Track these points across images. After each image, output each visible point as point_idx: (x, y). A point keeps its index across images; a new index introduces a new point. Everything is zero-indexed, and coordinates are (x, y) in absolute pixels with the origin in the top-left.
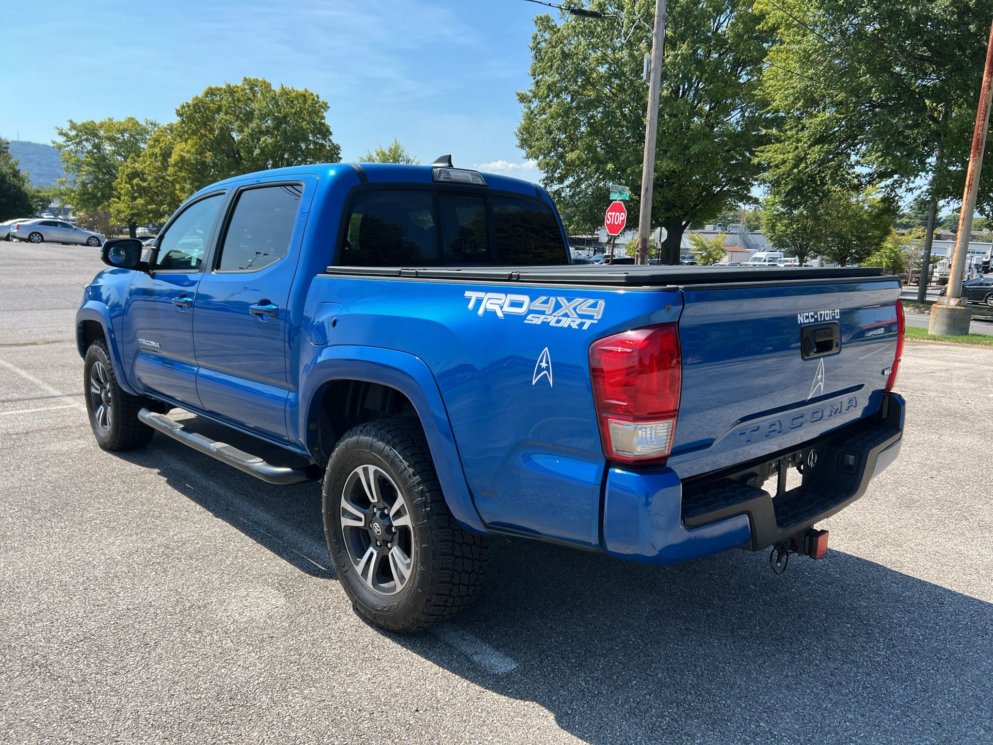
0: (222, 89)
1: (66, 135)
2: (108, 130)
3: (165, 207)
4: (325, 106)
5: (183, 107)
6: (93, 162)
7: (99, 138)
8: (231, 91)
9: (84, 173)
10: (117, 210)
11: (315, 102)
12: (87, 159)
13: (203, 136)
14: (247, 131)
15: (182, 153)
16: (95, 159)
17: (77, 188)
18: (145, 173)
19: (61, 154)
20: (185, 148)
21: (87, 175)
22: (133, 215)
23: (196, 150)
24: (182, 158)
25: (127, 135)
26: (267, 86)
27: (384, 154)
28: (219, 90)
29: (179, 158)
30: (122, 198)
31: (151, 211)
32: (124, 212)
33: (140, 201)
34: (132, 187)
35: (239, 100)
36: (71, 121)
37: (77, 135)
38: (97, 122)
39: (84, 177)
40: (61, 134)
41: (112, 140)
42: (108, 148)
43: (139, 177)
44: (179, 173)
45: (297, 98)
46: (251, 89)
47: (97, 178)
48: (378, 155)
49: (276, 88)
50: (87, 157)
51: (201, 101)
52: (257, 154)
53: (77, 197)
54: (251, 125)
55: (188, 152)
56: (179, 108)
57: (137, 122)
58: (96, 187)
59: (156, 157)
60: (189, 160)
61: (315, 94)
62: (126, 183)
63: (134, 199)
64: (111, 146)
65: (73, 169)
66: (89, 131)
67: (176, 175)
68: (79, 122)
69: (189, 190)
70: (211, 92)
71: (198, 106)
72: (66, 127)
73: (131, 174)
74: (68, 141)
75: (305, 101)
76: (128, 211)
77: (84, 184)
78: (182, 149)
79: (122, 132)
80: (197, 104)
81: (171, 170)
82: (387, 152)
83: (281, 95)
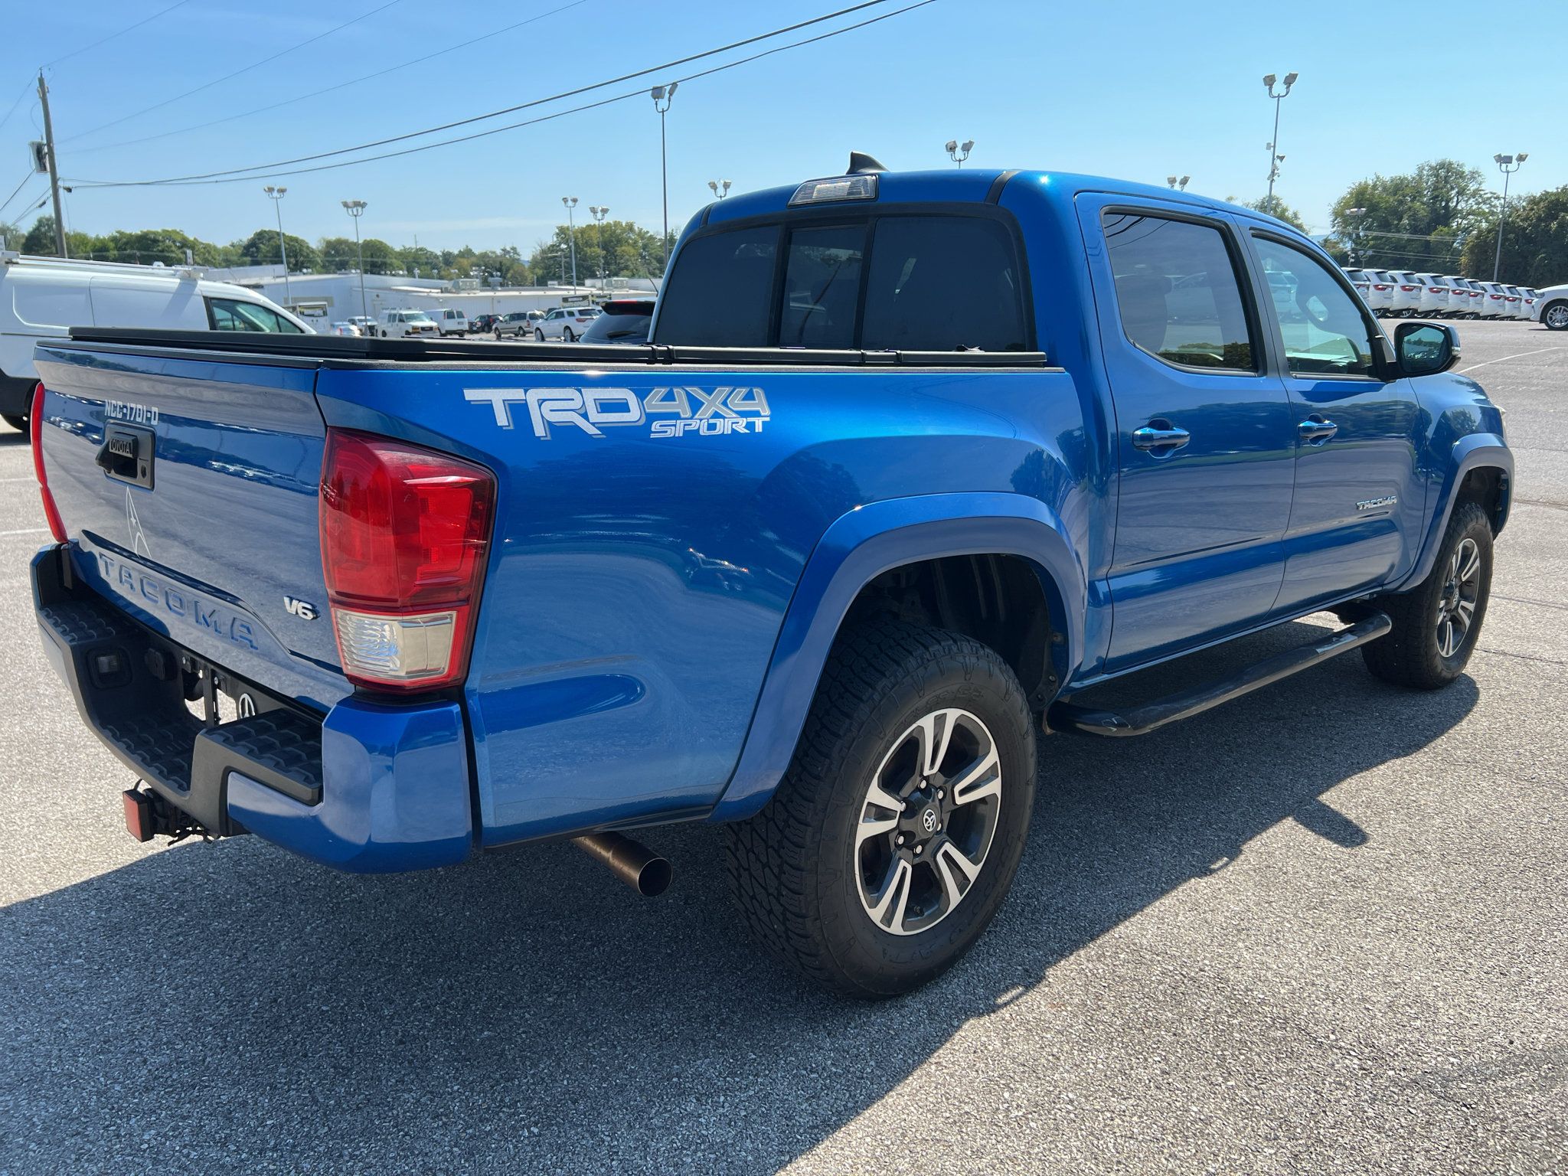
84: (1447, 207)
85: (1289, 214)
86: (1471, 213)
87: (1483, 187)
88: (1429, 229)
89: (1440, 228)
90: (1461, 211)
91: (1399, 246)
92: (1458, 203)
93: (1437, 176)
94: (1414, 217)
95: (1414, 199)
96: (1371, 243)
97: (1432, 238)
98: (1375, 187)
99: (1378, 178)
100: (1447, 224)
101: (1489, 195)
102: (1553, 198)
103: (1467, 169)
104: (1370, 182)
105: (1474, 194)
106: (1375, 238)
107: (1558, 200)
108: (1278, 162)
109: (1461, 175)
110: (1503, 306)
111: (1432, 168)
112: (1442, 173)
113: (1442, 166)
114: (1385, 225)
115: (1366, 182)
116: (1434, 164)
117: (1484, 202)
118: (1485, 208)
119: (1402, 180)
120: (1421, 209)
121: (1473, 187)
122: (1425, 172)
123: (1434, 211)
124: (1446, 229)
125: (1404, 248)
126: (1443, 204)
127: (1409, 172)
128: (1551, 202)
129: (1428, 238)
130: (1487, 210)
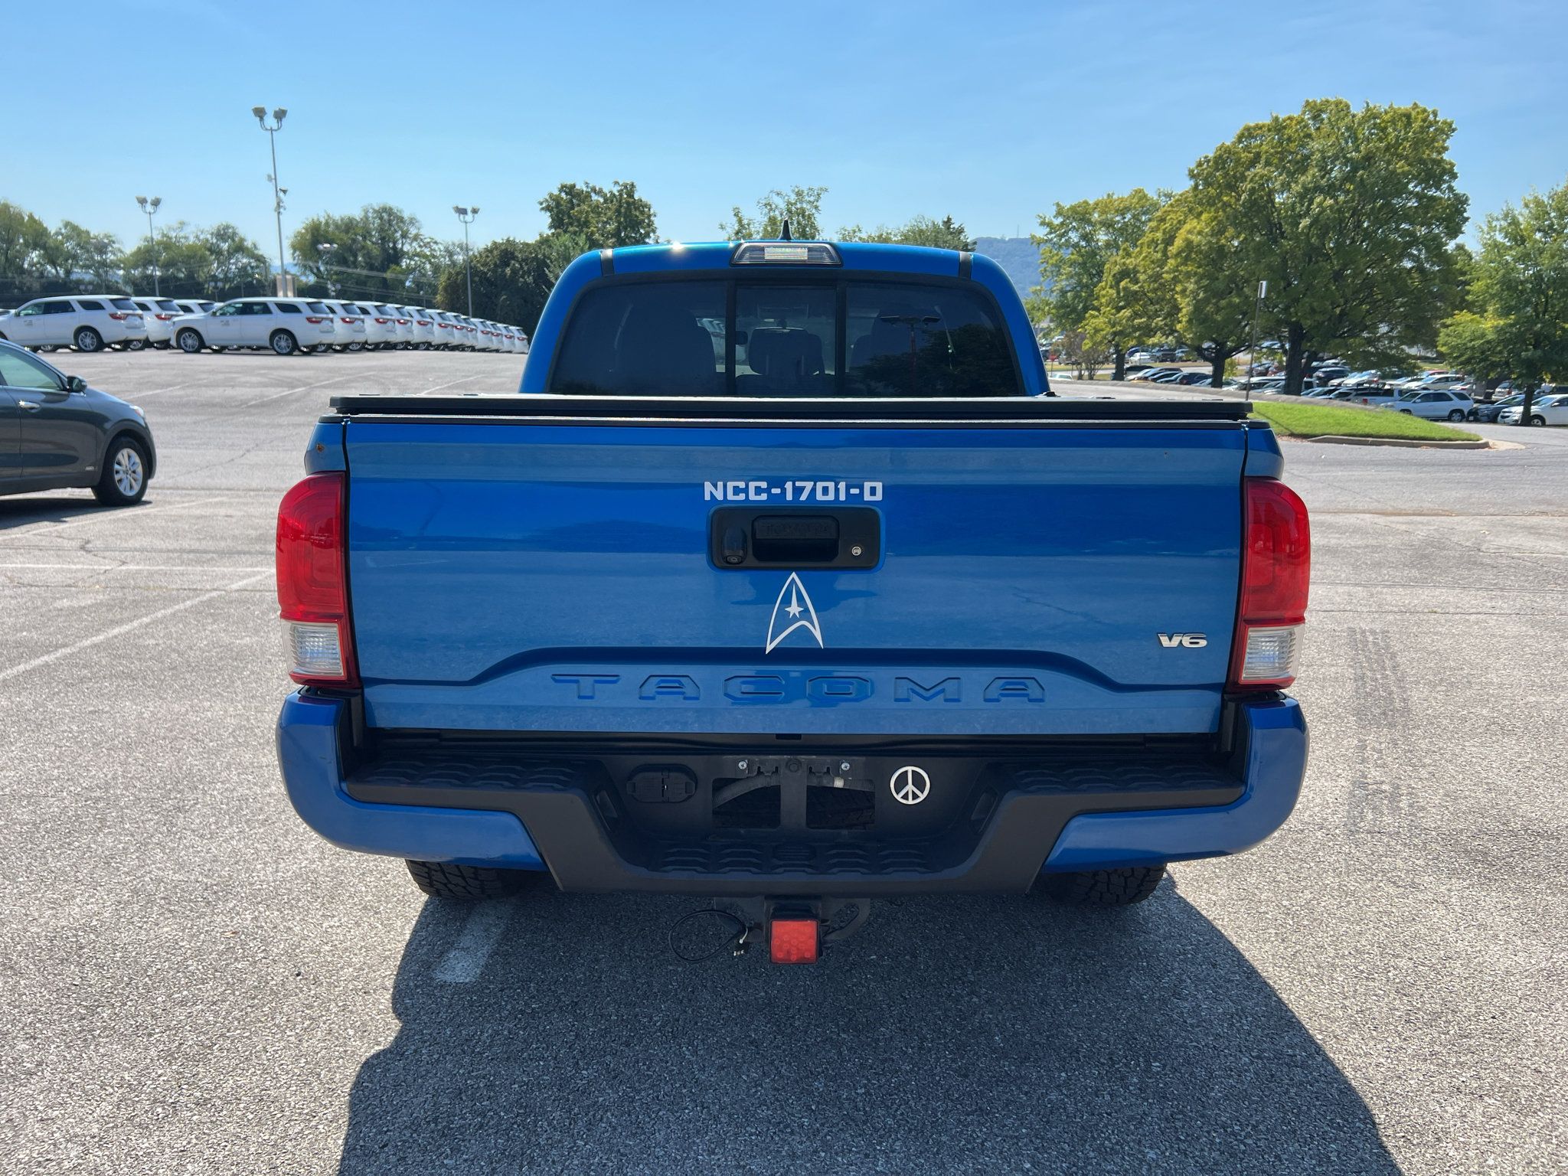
0: (1264, 126)
1: (1049, 225)
2: (1103, 212)
3: (1159, 321)
4: (1448, 129)
5: (1200, 164)
6: (1080, 260)
7: (1093, 224)
8: (1278, 127)
9: (1064, 277)
10: (1095, 328)
11: (1427, 124)
12: (1072, 257)
13: (1226, 205)
14: (1296, 188)
15: (1190, 236)
16: (1082, 256)
17: (1053, 299)
18: (1138, 272)
19: (1041, 251)
20: (1195, 228)
21: (1067, 279)
22: (1115, 334)
23: (1213, 230)
24: (1189, 244)
25: (1128, 216)
26: (1342, 109)
27: (1539, 203)
28: (1261, 128)
29: (1184, 245)
30: (1103, 309)
31: (1138, 328)
32: (1102, 330)
33: (1126, 313)
34: (1118, 293)
35: (1289, 139)
36: (1058, 205)
37: (1062, 224)
38: (1091, 202)
39: (1064, 283)
40: (1043, 224)
41: (1108, 225)
42: (1102, 237)
43: (1129, 277)
44: (1183, 268)
45: (1393, 121)
46: (1315, 118)
47: (1080, 283)
48: (1526, 206)
49: (1357, 110)
50: (1073, 254)
51: (1228, 151)
52: (1305, 227)
53: (1054, 311)
54: (1302, 178)
55: (1200, 233)
56: (1193, 166)
57: (1145, 196)
58: (1077, 296)
59: (1157, 245)
60: (1199, 245)
61: (1430, 110)
62: (1111, 287)
63: (1119, 309)
64: (1106, 234)
65: (1052, 272)
66: (1080, 215)
67: (1177, 271)
68: (1067, 205)
69: (1192, 292)
70: (1248, 134)
71: (1222, 159)
72: (1050, 214)
73: (1119, 273)
74: (1051, 233)
75: (1409, 124)
76: (1108, 329)
77: (1063, 293)
78: (1195, 230)
79: (1122, 213)
80: (1220, 156)
81: (1171, 263)
82: (1546, 200)
83: (1365, 120)
84: (395, 248)
85: (248, 244)
86: (417, 255)
87: (422, 232)
88: (384, 268)
89: (393, 266)
90: (407, 253)
91: (361, 282)
92: (403, 244)
93: (381, 218)
94: (368, 255)
95: (364, 238)
96: (334, 277)
97: (388, 275)
98: (327, 224)
99: (328, 216)
100: (398, 264)
101: (429, 240)
102: (503, 247)
103: (406, 215)
104: (323, 221)
105: (416, 238)
106: (336, 273)
107: (507, 249)
108: (281, 194)
109: (401, 220)
110: (452, 334)
111: (375, 211)
112: (385, 216)
113: (384, 210)
114: (343, 261)
115: (318, 219)
116: (377, 208)
117: (425, 246)
118: (427, 252)
119: (351, 220)
120: (372, 245)
121: (413, 231)
122: (370, 215)
123: (385, 250)
124: (398, 268)
125: (364, 284)
126: (391, 245)
127: (357, 214)
128: (502, 251)
129: (385, 275)
130: (428, 253)
